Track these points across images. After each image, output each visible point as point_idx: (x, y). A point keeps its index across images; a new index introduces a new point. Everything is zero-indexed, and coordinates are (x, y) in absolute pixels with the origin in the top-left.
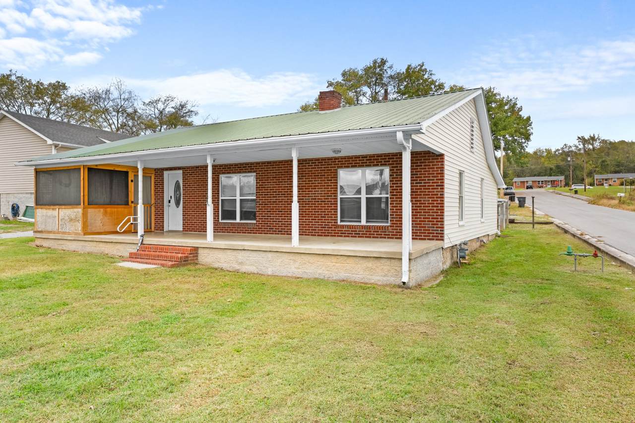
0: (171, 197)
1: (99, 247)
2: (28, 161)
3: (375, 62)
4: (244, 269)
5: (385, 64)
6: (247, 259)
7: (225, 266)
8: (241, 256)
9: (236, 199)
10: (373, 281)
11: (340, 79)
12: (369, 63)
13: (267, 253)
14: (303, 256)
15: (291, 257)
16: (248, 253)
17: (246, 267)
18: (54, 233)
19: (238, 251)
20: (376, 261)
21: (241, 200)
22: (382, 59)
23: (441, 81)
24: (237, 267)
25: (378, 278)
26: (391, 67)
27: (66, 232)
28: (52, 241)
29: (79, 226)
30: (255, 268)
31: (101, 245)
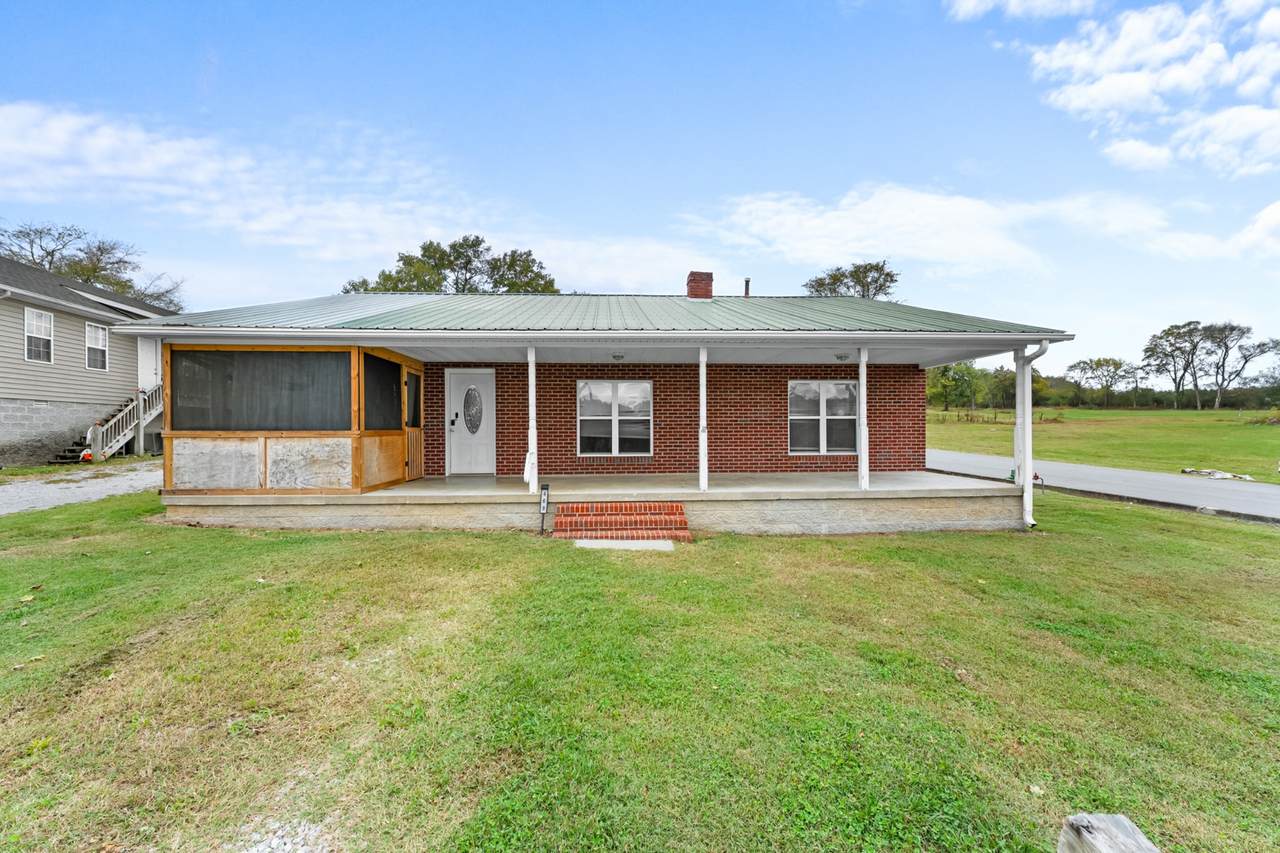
0: (457, 415)
1: (412, 516)
2: (164, 325)
3: (466, 239)
4: (776, 529)
5: (480, 244)
6: (782, 514)
7: (740, 528)
8: (770, 510)
9: (611, 420)
10: (981, 527)
11: (418, 253)
12: (458, 238)
13: (819, 503)
14: (880, 503)
15: (860, 505)
16: (783, 506)
17: (781, 526)
18: (250, 492)
19: (767, 503)
20: (984, 501)
21: (620, 421)
22: (478, 238)
23: (552, 277)
24: (763, 527)
25: (988, 522)
26: (488, 249)
27: (296, 489)
28: (241, 512)
29: (346, 475)
30: (796, 526)
31: (417, 511)
